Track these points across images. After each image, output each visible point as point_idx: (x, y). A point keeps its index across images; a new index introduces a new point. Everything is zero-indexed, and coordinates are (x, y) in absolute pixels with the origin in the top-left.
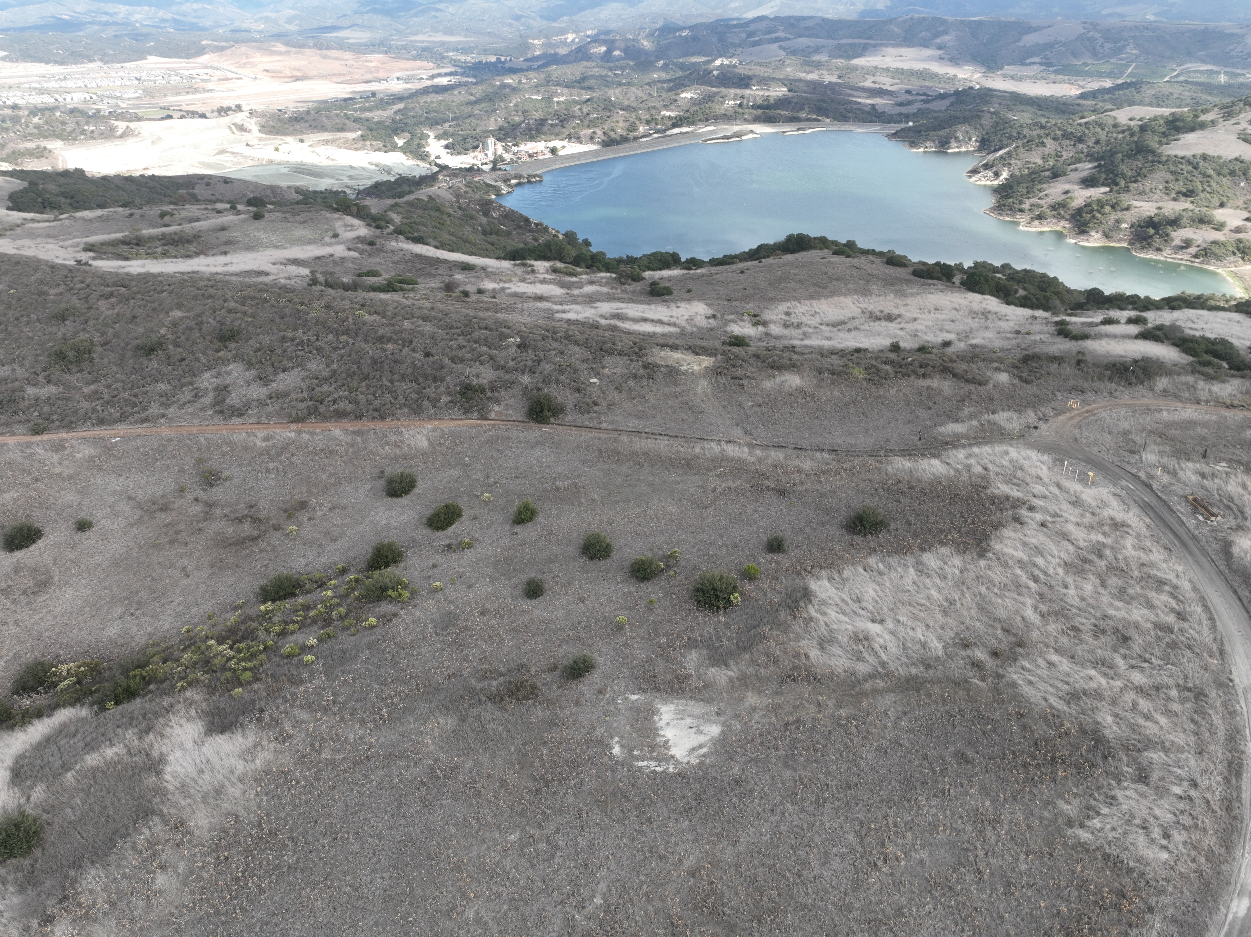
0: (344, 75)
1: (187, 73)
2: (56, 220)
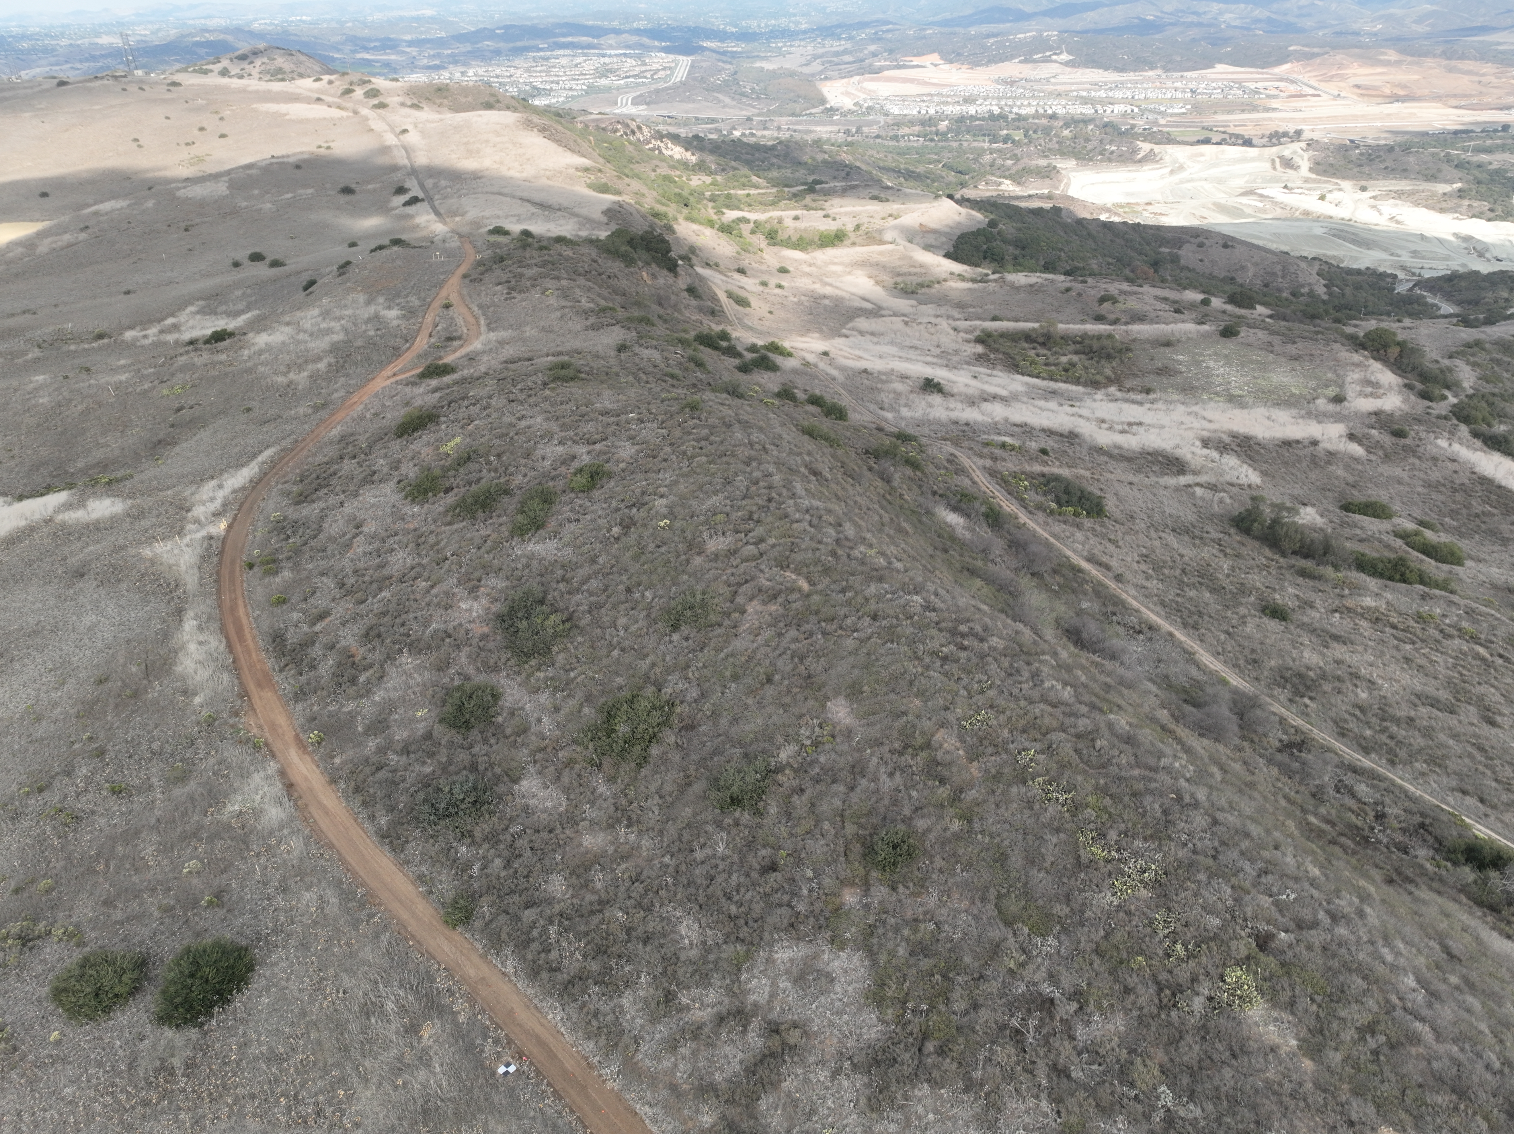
1: (1252, 86)
2: (983, 280)
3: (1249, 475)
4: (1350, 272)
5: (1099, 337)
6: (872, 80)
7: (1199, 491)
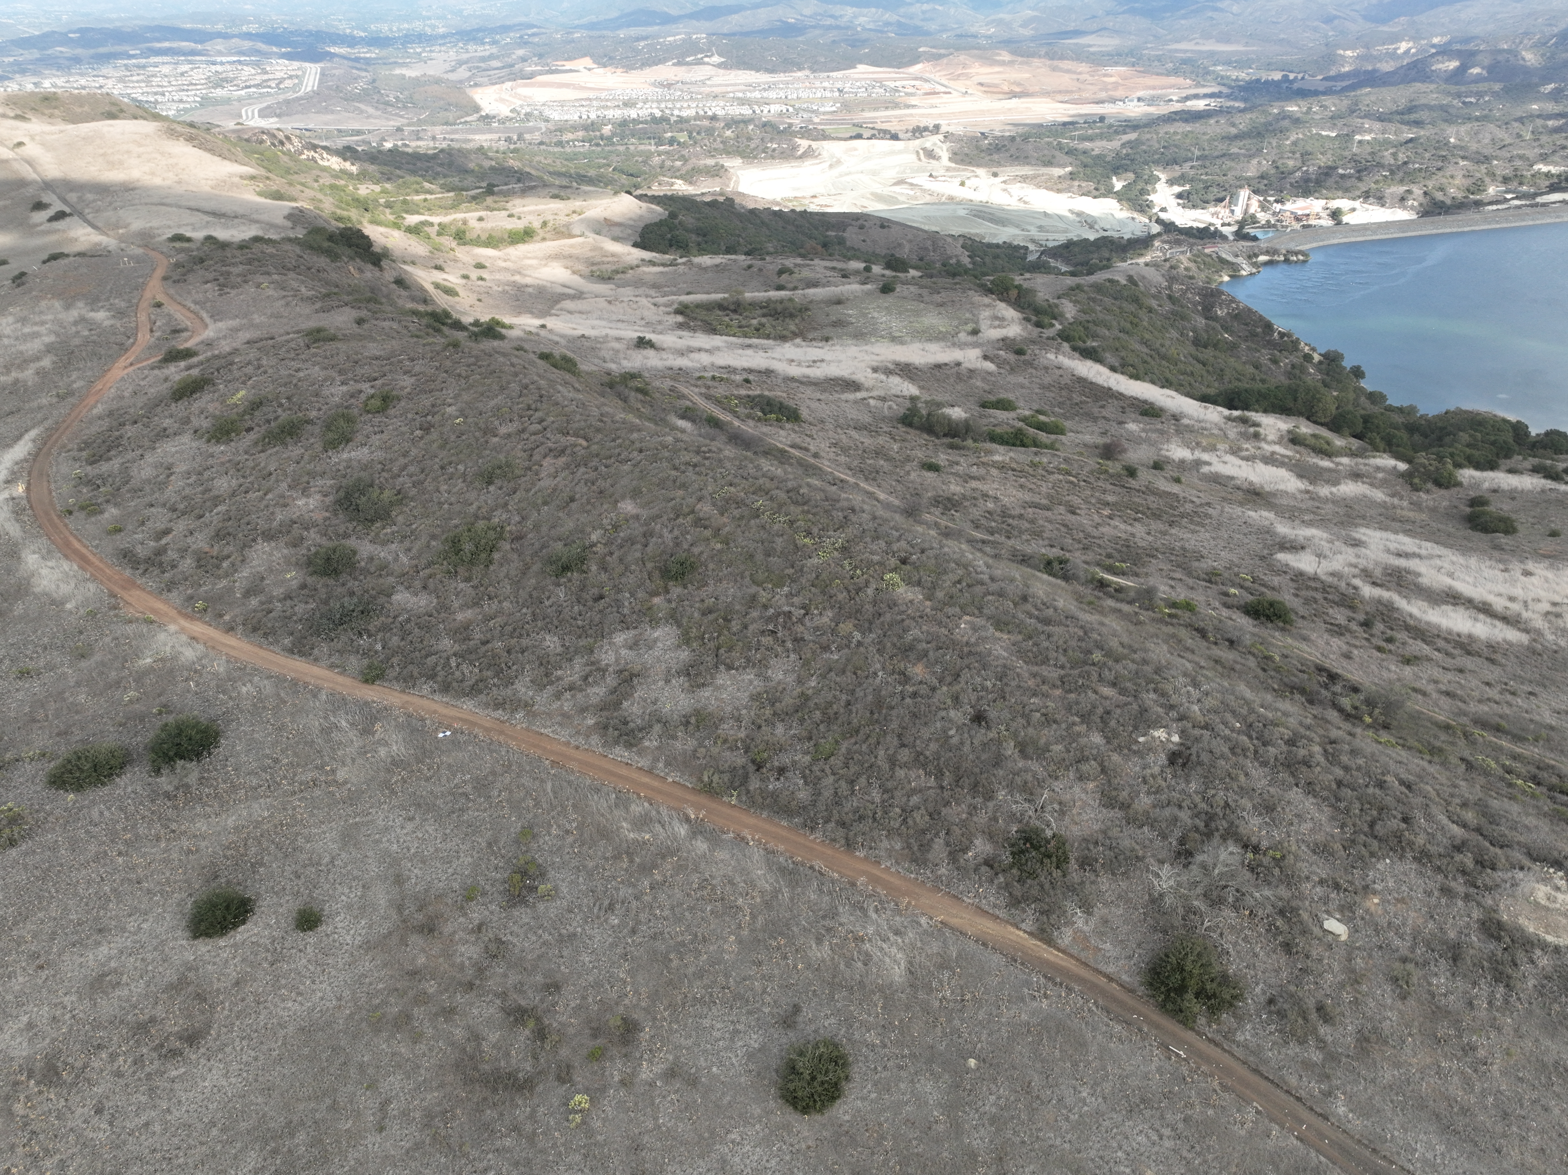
0: (1072, 92)
1: (892, 84)
2: (673, 264)
3: (910, 389)
4: (990, 246)
5: (781, 301)
6: (525, 85)
7: (872, 402)
